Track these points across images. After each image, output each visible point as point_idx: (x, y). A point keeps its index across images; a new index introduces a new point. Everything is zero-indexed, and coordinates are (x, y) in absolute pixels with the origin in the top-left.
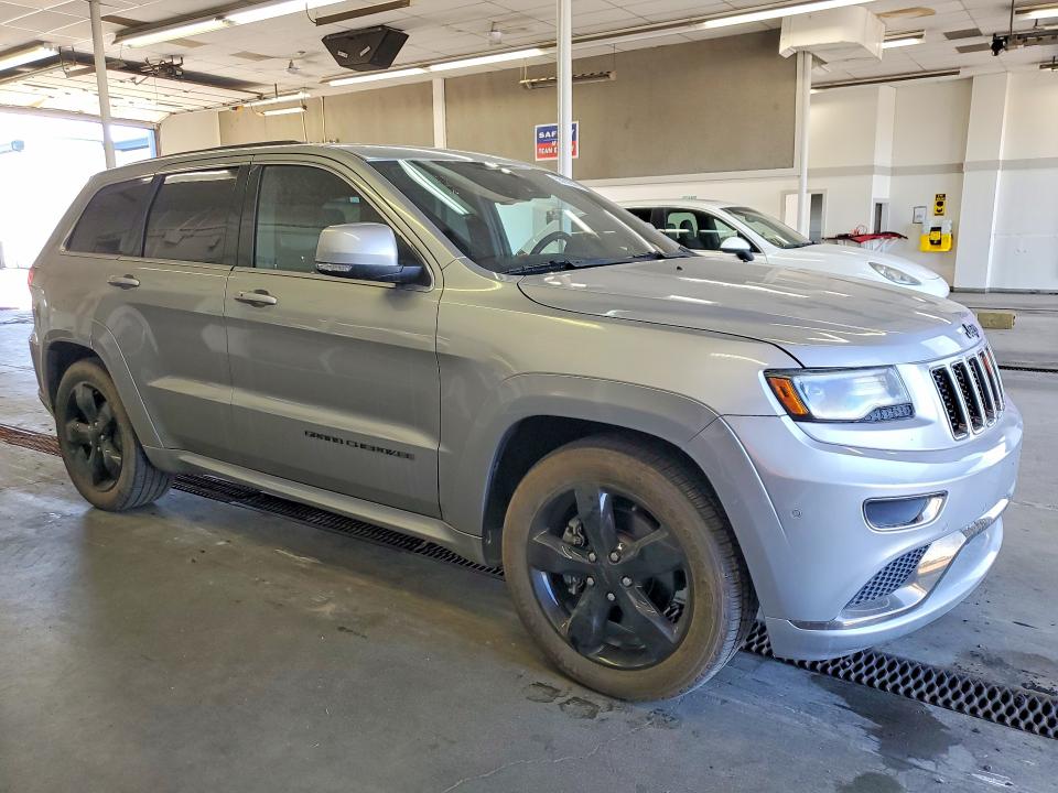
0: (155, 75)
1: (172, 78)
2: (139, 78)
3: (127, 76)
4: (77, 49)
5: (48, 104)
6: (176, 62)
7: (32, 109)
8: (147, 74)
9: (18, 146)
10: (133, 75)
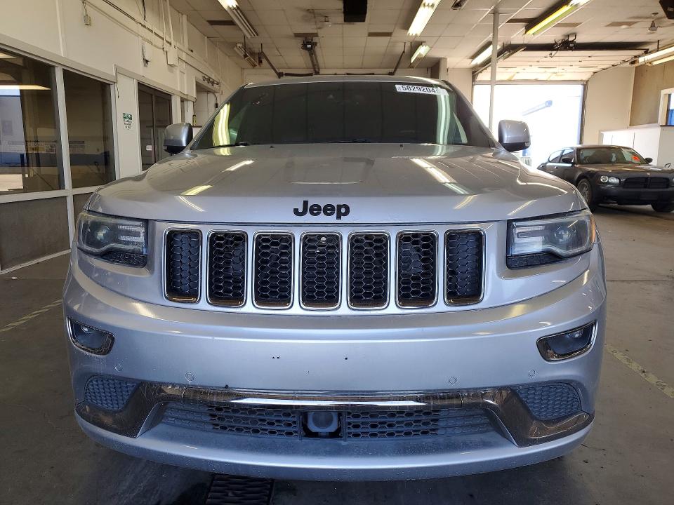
0: (560, 50)
1: (567, 50)
2: (554, 52)
3: (547, 53)
4: (513, 42)
5: (554, 78)
6: (571, 39)
7: (537, 81)
8: (557, 50)
9: (549, 103)
10: (549, 52)
